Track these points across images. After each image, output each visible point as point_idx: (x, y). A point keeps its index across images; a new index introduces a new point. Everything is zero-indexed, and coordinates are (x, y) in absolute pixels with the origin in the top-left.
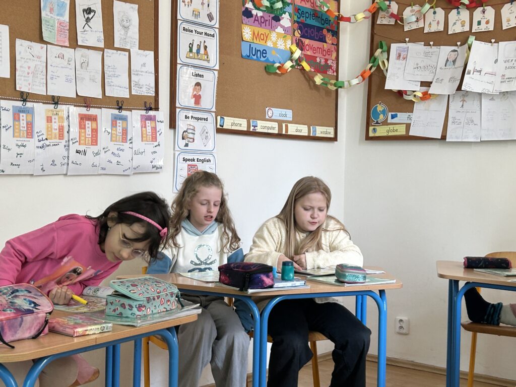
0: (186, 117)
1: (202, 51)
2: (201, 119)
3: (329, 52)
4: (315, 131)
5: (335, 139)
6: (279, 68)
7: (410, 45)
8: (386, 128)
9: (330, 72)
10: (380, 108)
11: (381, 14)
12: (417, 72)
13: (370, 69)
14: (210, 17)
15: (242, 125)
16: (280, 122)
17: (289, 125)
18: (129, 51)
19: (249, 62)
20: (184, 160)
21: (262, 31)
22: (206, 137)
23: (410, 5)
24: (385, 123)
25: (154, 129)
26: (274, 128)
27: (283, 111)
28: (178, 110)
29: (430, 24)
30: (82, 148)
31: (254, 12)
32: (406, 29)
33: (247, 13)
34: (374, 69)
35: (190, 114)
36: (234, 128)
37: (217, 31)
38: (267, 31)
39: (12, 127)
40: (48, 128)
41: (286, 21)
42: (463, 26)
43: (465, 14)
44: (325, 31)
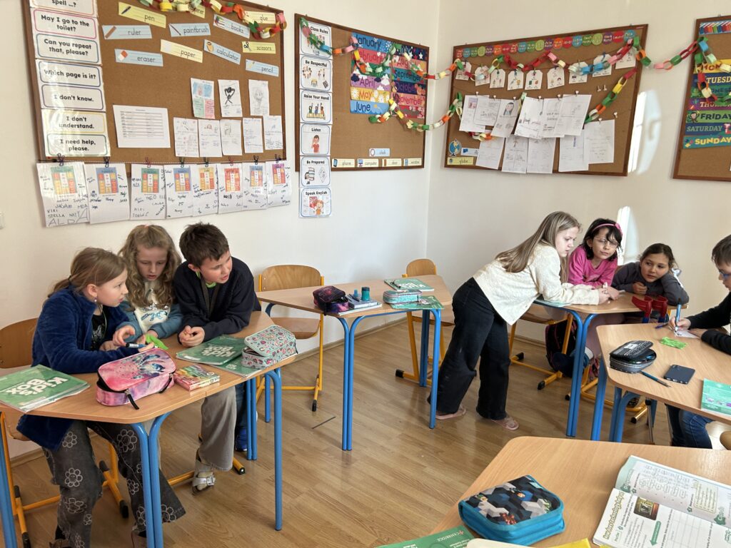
0: (308, 162)
1: (319, 111)
2: (319, 162)
3: (419, 101)
4: (407, 162)
5: (422, 166)
6: (379, 118)
7: (479, 96)
8: (460, 159)
9: (420, 117)
10: (456, 144)
11: (459, 71)
12: (483, 118)
13: (450, 114)
14: (325, 84)
15: (351, 163)
16: (380, 159)
17: (388, 160)
18: (262, 117)
19: (357, 115)
20: (308, 194)
21: (366, 90)
22: (324, 175)
23: (480, 66)
24: (459, 155)
25: (283, 175)
26: (375, 163)
27: (383, 150)
28: (301, 158)
29: (494, 81)
30: (228, 194)
31: (360, 77)
32: (477, 84)
33: (355, 78)
34: (452, 114)
35: (310, 159)
36: (345, 166)
37: (331, 95)
38: (370, 90)
39: (174, 185)
40: (201, 181)
41: (386, 81)
42: (518, 84)
43: (520, 75)
44: (416, 86)
